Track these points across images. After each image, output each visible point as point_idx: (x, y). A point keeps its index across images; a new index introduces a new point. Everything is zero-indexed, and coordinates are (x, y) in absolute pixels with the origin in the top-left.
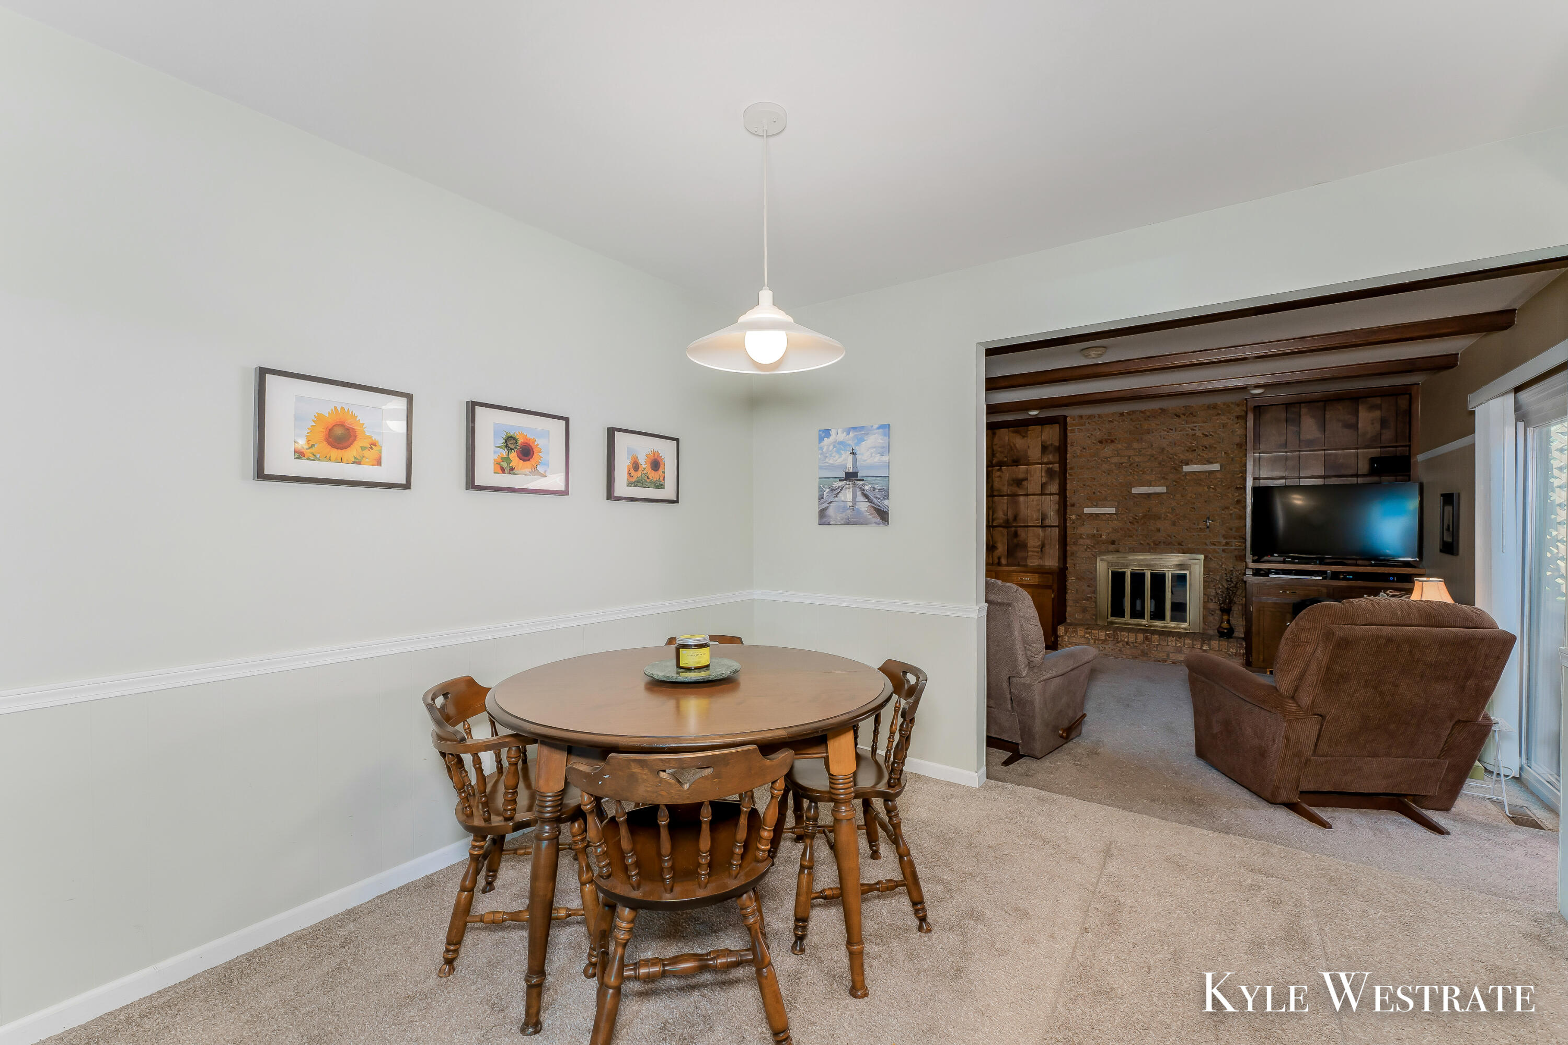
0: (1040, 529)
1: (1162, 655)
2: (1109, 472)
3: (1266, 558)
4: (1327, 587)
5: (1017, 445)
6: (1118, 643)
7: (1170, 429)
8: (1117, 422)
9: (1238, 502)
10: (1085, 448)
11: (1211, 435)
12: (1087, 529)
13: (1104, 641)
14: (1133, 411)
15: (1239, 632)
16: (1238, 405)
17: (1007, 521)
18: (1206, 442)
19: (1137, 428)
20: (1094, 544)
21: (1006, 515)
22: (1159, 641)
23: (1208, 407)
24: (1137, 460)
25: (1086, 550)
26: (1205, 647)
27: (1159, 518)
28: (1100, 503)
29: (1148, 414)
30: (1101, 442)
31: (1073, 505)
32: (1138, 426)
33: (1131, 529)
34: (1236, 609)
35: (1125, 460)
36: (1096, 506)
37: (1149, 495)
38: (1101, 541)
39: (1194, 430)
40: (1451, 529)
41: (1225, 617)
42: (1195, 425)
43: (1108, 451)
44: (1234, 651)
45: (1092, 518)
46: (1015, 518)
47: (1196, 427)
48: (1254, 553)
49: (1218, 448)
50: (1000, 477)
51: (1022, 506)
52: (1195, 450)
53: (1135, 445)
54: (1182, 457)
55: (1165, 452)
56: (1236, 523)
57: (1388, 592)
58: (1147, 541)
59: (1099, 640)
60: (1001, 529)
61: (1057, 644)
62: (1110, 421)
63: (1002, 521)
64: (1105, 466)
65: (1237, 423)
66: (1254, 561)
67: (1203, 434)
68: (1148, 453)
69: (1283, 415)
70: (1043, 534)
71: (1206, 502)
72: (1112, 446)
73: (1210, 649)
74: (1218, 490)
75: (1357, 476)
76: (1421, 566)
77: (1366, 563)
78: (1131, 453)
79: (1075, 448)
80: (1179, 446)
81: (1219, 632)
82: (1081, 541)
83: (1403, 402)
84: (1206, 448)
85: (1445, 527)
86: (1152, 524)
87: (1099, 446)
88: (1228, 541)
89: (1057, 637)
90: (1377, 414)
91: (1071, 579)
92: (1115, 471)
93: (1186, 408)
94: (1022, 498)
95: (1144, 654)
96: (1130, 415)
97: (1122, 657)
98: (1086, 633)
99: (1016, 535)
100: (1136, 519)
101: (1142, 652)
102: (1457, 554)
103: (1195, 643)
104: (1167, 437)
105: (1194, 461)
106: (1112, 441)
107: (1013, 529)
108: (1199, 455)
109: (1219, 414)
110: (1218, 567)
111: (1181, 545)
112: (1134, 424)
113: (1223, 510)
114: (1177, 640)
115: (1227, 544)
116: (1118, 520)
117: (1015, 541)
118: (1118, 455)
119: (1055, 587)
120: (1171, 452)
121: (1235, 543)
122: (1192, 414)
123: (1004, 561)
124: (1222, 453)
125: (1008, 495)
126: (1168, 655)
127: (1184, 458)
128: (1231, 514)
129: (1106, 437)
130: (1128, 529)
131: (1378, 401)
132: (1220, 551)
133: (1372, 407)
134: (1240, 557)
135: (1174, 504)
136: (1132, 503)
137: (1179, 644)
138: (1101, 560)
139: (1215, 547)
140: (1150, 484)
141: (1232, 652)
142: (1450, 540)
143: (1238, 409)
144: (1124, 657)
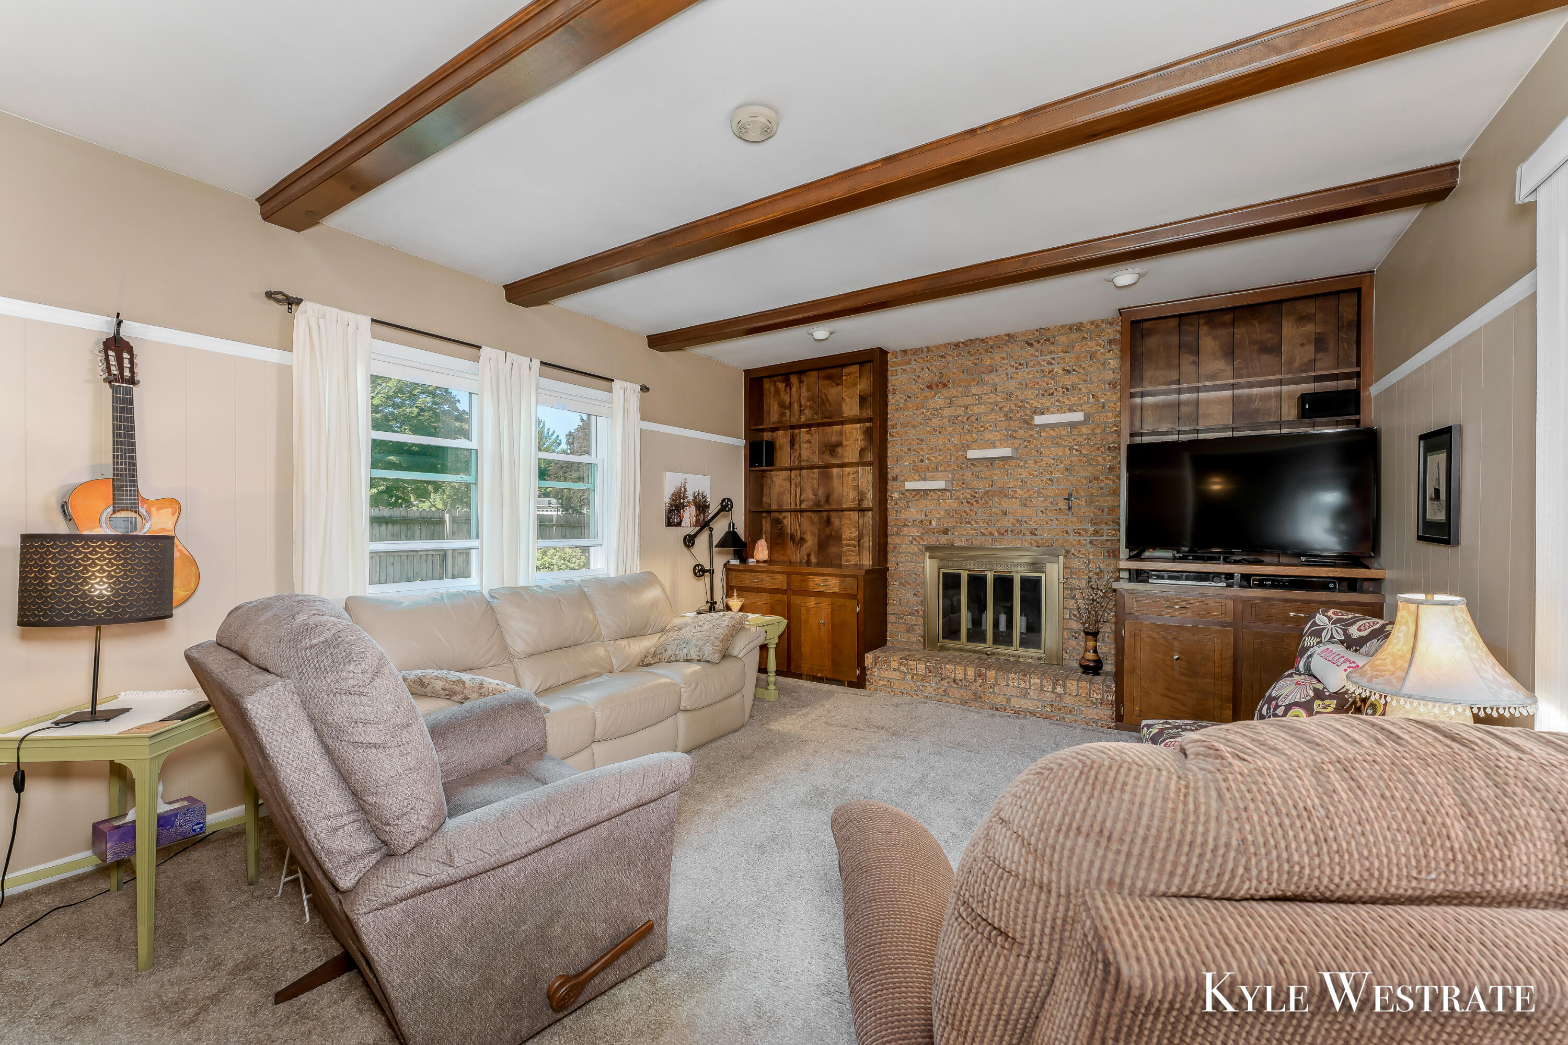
0: (856, 513)
1: (1000, 700)
2: (939, 430)
3: (1147, 554)
4: (1235, 600)
5: (829, 397)
6: (942, 680)
7: (1020, 364)
8: (950, 358)
9: (1111, 469)
10: (909, 397)
11: (1074, 370)
12: (913, 513)
13: (924, 677)
14: (971, 340)
15: (1109, 666)
16: (1111, 324)
17: (817, 504)
18: (1067, 381)
19: (976, 364)
20: (922, 534)
21: (816, 495)
22: (996, 679)
23: (1070, 329)
24: (977, 411)
25: (912, 543)
26: (1059, 689)
27: (1006, 496)
28: (929, 474)
29: (990, 343)
30: (930, 387)
31: (895, 479)
32: (977, 362)
33: (968, 511)
34: (1107, 630)
35: (960, 411)
36: (924, 479)
37: (992, 460)
38: (930, 529)
39: (1051, 364)
40: (1443, 496)
41: (1091, 644)
42: (1053, 356)
43: (939, 400)
44: (1100, 696)
45: (919, 496)
46: (828, 499)
47: (1054, 359)
48: (1130, 545)
49: (1084, 390)
50: (809, 441)
51: (836, 482)
52: (1053, 394)
53: (975, 390)
54: (1036, 404)
55: (1013, 398)
56: (1109, 501)
57: (1330, 613)
58: (989, 529)
59: (917, 675)
60: (810, 514)
61: (865, 680)
62: (942, 356)
63: (811, 503)
64: (936, 422)
65: (1109, 351)
66: (1130, 558)
67: (1064, 369)
68: (991, 401)
69: (1175, 339)
70: (861, 521)
71: (1067, 470)
72: (944, 392)
73: (1065, 694)
74: (1084, 452)
75: (1280, 424)
76: (1376, 565)
77: (1294, 561)
78: (968, 401)
79: (898, 397)
80: (1031, 388)
81: (1081, 666)
82: (905, 530)
83: (1347, 309)
84: (1068, 390)
85: (1430, 492)
86: (996, 504)
87: (928, 393)
88: (1097, 528)
89: (864, 670)
90: (1310, 328)
91: (893, 586)
92: (948, 429)
93: (1040, 332)
94: (835, 471)
95: (977, 697)
96: (967, 346)
97: (947, 702)
98: (901, 664)
99: (828, 522)
100: (975, 497)
101: (975, 694)
102: (1458, 544)
103: (1045, 683)
104: (1015, 376)
105: (1051, 409)
106: (945, 385)
107: (825, 514)
108: (1058, 401)
109: (1084, 338)
110: (1083, 567)
111: (1035, 535)
112: (972, 358)
113: (1091, 482)
114: (1019, 679)
115: (1096, 532)
116: (951, 499)
117: (828, 531)
118: (952, 405)
119: (861, 596)
120: (1021, 397)
121: (1107, 530)
122: (1048, 340)
123: (814, 560)
124: (1088, 397)
125: (818, 468)
126: (1008, 701)
127: (1039, 405)
128: (1101, 488)
129: (936, 379)
130: (965, 512)
131: (1309, 308)
132: (1086, 543)
133: (1303, 319)
134: (1114, 551)
135: (1025, 474)
136: (970, 474)
137: (1022, 685)
138: (930, 557)
139: (1080, 538)
140: (993, 445)
141: (1097, 699)
142: (1441, 517)
143: (1110, 330)
144: (951, 701)
